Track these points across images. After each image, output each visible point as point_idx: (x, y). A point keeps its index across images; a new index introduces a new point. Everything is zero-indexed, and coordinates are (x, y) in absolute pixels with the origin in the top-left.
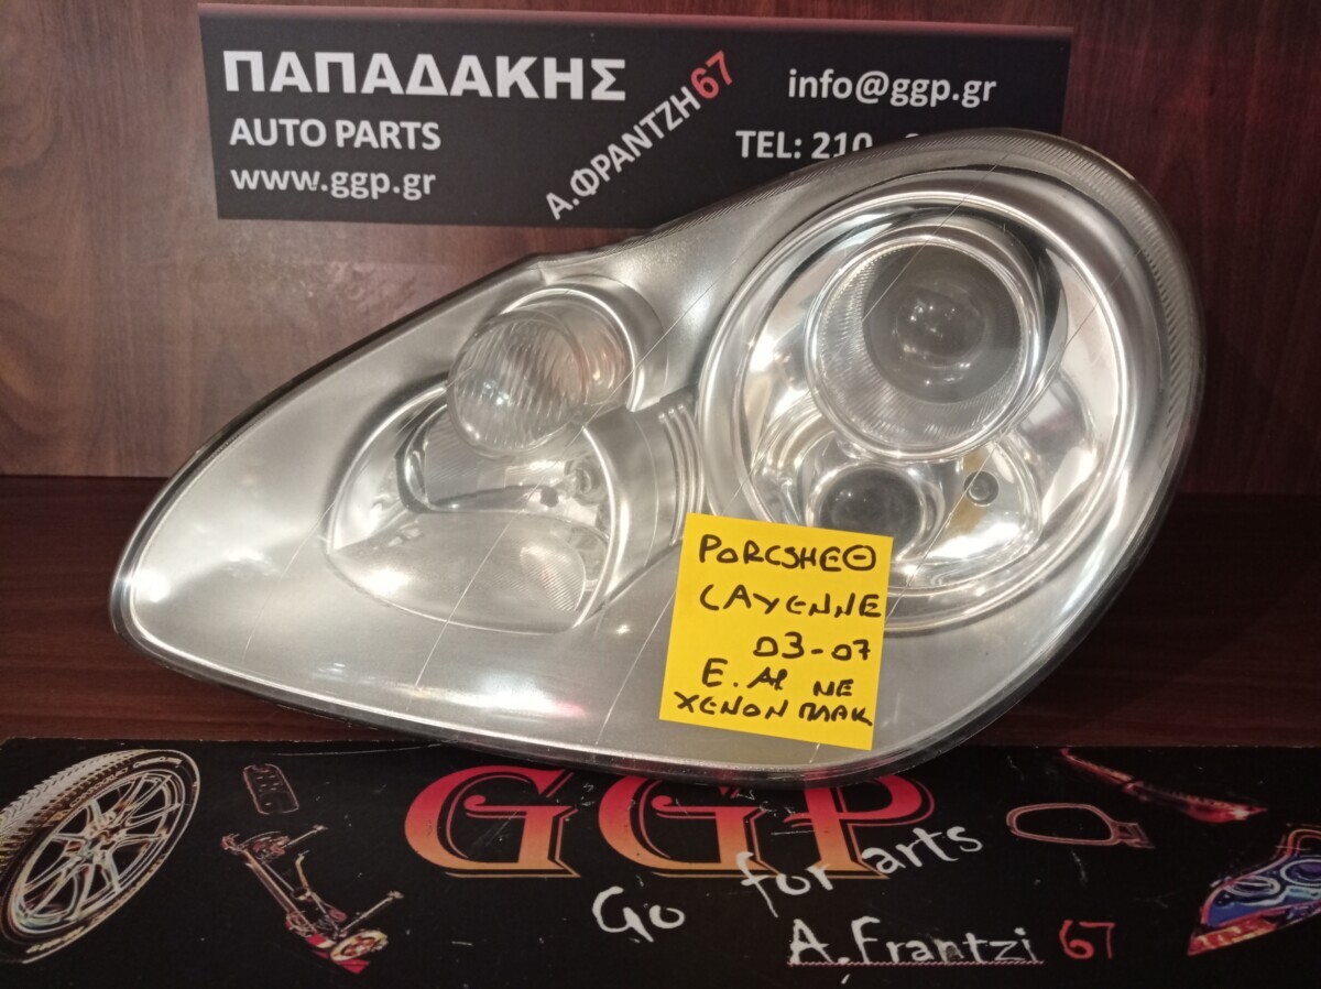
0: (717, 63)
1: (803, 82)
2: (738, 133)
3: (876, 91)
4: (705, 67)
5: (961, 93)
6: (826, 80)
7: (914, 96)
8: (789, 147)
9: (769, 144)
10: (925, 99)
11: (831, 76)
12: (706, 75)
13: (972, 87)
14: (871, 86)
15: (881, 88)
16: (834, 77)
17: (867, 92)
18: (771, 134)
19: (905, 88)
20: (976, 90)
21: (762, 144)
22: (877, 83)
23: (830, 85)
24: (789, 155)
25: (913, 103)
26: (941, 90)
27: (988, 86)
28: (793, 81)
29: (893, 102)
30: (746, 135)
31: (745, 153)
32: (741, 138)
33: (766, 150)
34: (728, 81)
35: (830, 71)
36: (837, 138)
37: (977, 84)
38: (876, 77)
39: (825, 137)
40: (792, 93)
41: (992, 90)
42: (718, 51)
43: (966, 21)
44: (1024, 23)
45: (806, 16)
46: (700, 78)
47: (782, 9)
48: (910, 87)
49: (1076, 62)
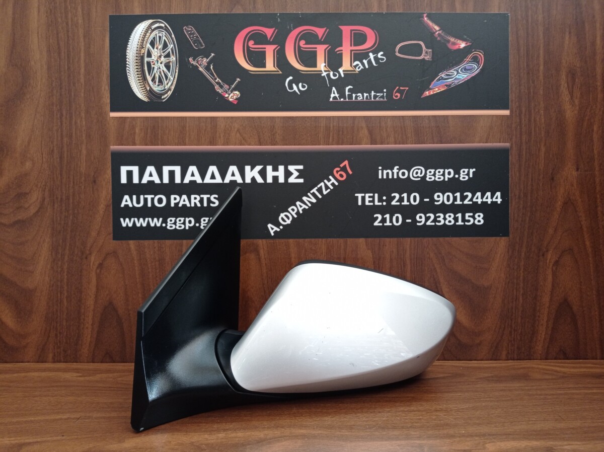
0: (345, 165)
1: (385, 172)
2: (356, 195)
3: (419, 175)
4: (340, 167)
5: (459, 174)
6: (395, 171)
7: (437, 176)
8: (380, 200)
9: (371, 199)
10: (442, 178)
11: (397, 169)
12: (340, 171)
13: (464, 172)
14: (416, 173)
15: (421, 174)
16: (399, 169)
17: (415, 175)
18: (372, 195)
19: (432, 173)
20: (466, 173)
21: (367, 199)
22: (419, 171)
23: (398, 173)
24: (380, 204)
25: (437, 179)
26: (449, 173)
27: (472, 171)
28: (380, 172)
29: (428, 179)
30: (360, 196)
31: (360, 203)
32: (358, 197)
33: (370, 202)
34: (351, 172)
35: (398, 167)
36: (402, 196)
37: (466, 170)
38: (419, 169)
39: (397, 196)
40: (380, 177)
41: (473, 172)
42: (345, 160)
43: (458, 143)
44: (486, 143)
45: (385, 144)
46: (337, 172)
47: (373, 142)
48: (435, 172)
49: (513, 158)
